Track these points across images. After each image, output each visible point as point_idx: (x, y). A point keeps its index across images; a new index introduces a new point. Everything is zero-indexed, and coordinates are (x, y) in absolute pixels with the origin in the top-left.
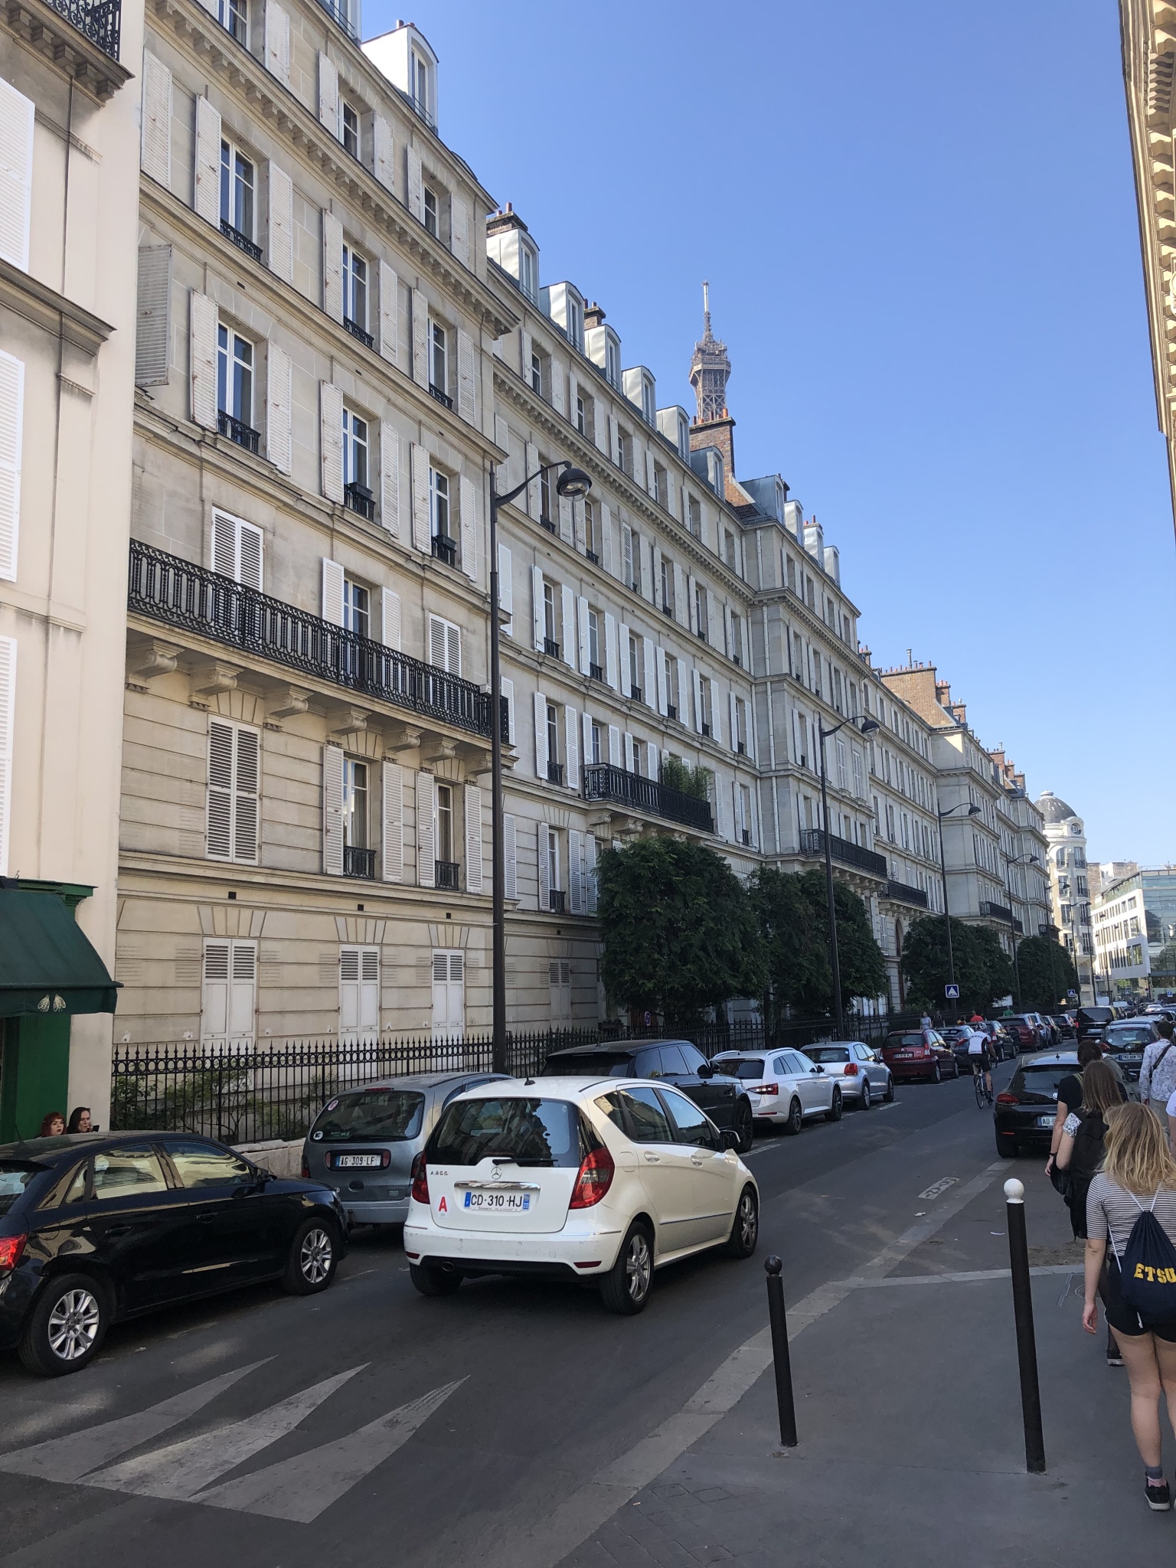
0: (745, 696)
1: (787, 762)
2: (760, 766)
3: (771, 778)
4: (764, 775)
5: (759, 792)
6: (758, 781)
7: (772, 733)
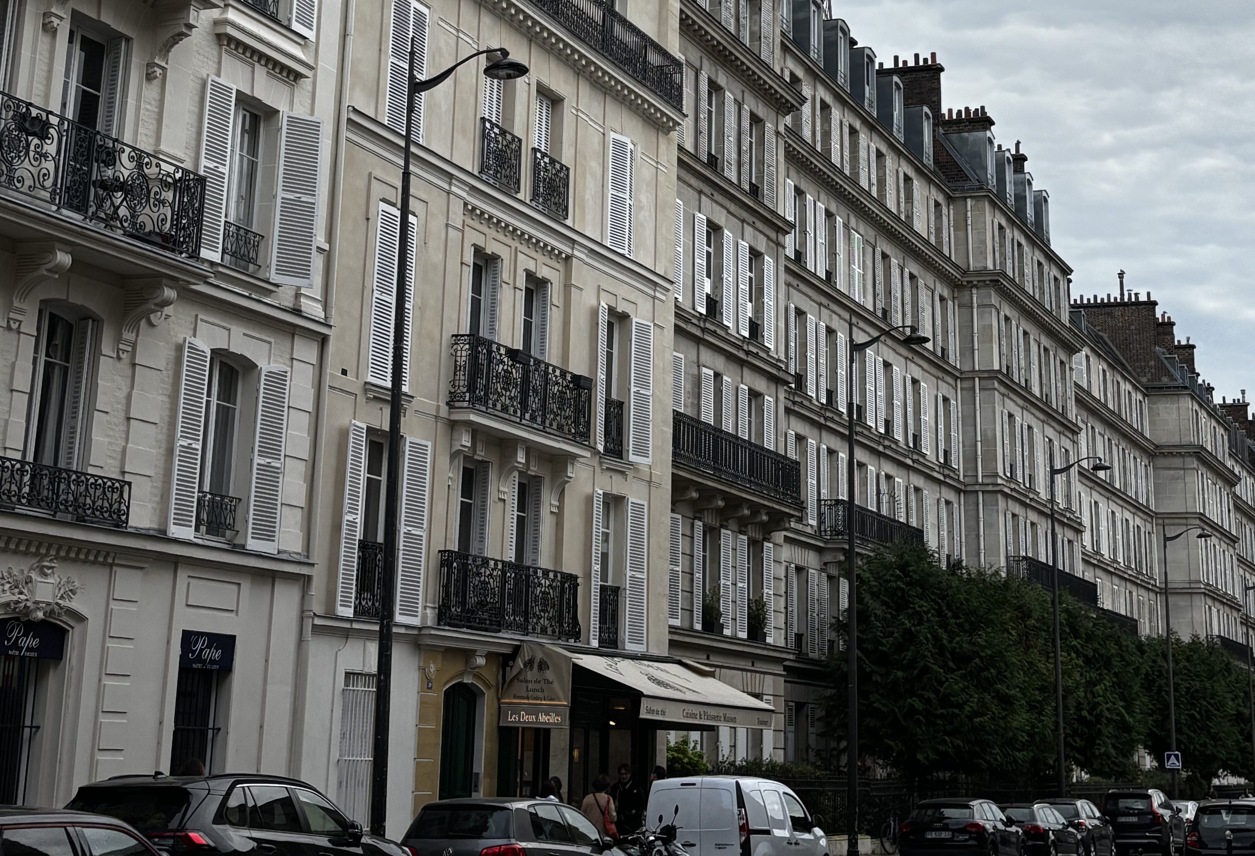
0: (950, 395)
1: (996, 475)
2: (964, 476)
3: (976, 492)
4: (969, 488)
5: (962, 507)
6: (962, 495)
7: (979, 439)
